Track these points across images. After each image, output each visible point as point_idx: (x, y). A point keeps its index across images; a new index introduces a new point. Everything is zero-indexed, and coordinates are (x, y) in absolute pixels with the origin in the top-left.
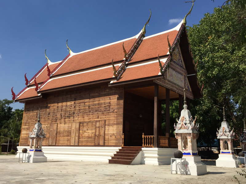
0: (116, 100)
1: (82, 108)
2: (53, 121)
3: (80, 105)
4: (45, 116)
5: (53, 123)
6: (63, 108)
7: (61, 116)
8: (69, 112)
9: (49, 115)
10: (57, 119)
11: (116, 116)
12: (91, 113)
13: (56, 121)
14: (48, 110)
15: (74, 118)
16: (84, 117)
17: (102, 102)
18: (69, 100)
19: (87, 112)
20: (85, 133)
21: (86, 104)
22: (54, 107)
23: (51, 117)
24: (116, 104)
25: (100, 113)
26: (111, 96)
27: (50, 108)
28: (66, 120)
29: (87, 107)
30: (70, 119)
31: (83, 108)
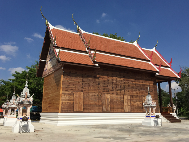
0: (152, 84)
1: (130, 85)
2: (104, 90)
3: (128, 83)
4: (94, 85)
5: (105, 92)
6: (113, 81)
7: (113, 88)
8: (120, 86)
9: (98, 84)
10: (108, 90)
11: (154, 94)
12: (137, 90)
13: (108, 92)
14: (97, 80)
15: (124, 91)
16: (133, 92)
17: (145, 84)
18: (119, 76)
19: (134, 88)
20: (135, 103)
21: (133, 82)
22: (104, 79)
23: (102, 87)
24: (153, 87)
25: (144, 91)
26: (149, 81)
27: (99, 79)
28: (118, 92)
29: (134, 85)
30: (121, 92)
31: (132, 85)
